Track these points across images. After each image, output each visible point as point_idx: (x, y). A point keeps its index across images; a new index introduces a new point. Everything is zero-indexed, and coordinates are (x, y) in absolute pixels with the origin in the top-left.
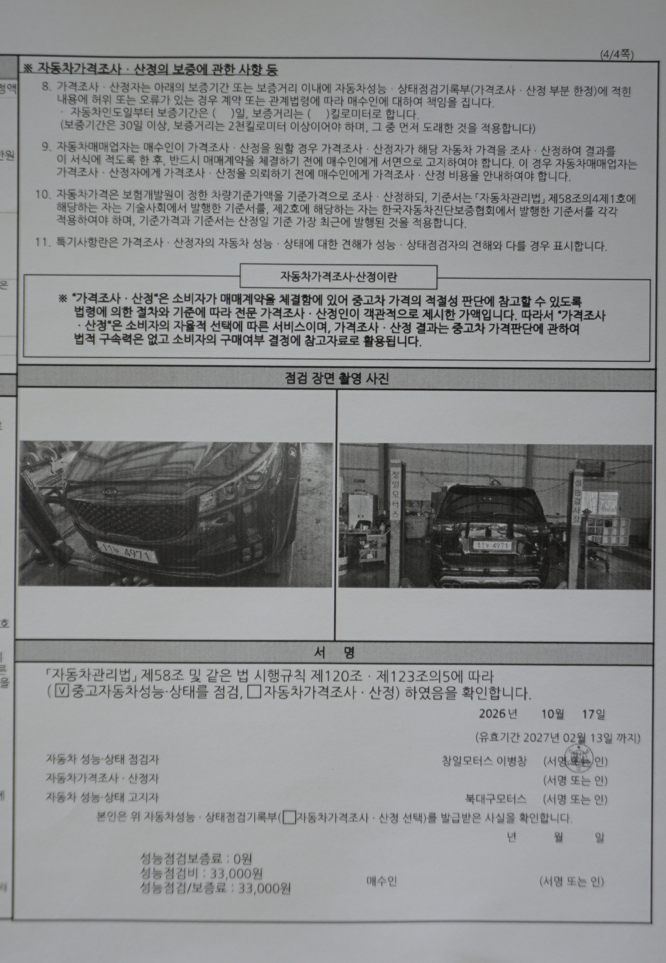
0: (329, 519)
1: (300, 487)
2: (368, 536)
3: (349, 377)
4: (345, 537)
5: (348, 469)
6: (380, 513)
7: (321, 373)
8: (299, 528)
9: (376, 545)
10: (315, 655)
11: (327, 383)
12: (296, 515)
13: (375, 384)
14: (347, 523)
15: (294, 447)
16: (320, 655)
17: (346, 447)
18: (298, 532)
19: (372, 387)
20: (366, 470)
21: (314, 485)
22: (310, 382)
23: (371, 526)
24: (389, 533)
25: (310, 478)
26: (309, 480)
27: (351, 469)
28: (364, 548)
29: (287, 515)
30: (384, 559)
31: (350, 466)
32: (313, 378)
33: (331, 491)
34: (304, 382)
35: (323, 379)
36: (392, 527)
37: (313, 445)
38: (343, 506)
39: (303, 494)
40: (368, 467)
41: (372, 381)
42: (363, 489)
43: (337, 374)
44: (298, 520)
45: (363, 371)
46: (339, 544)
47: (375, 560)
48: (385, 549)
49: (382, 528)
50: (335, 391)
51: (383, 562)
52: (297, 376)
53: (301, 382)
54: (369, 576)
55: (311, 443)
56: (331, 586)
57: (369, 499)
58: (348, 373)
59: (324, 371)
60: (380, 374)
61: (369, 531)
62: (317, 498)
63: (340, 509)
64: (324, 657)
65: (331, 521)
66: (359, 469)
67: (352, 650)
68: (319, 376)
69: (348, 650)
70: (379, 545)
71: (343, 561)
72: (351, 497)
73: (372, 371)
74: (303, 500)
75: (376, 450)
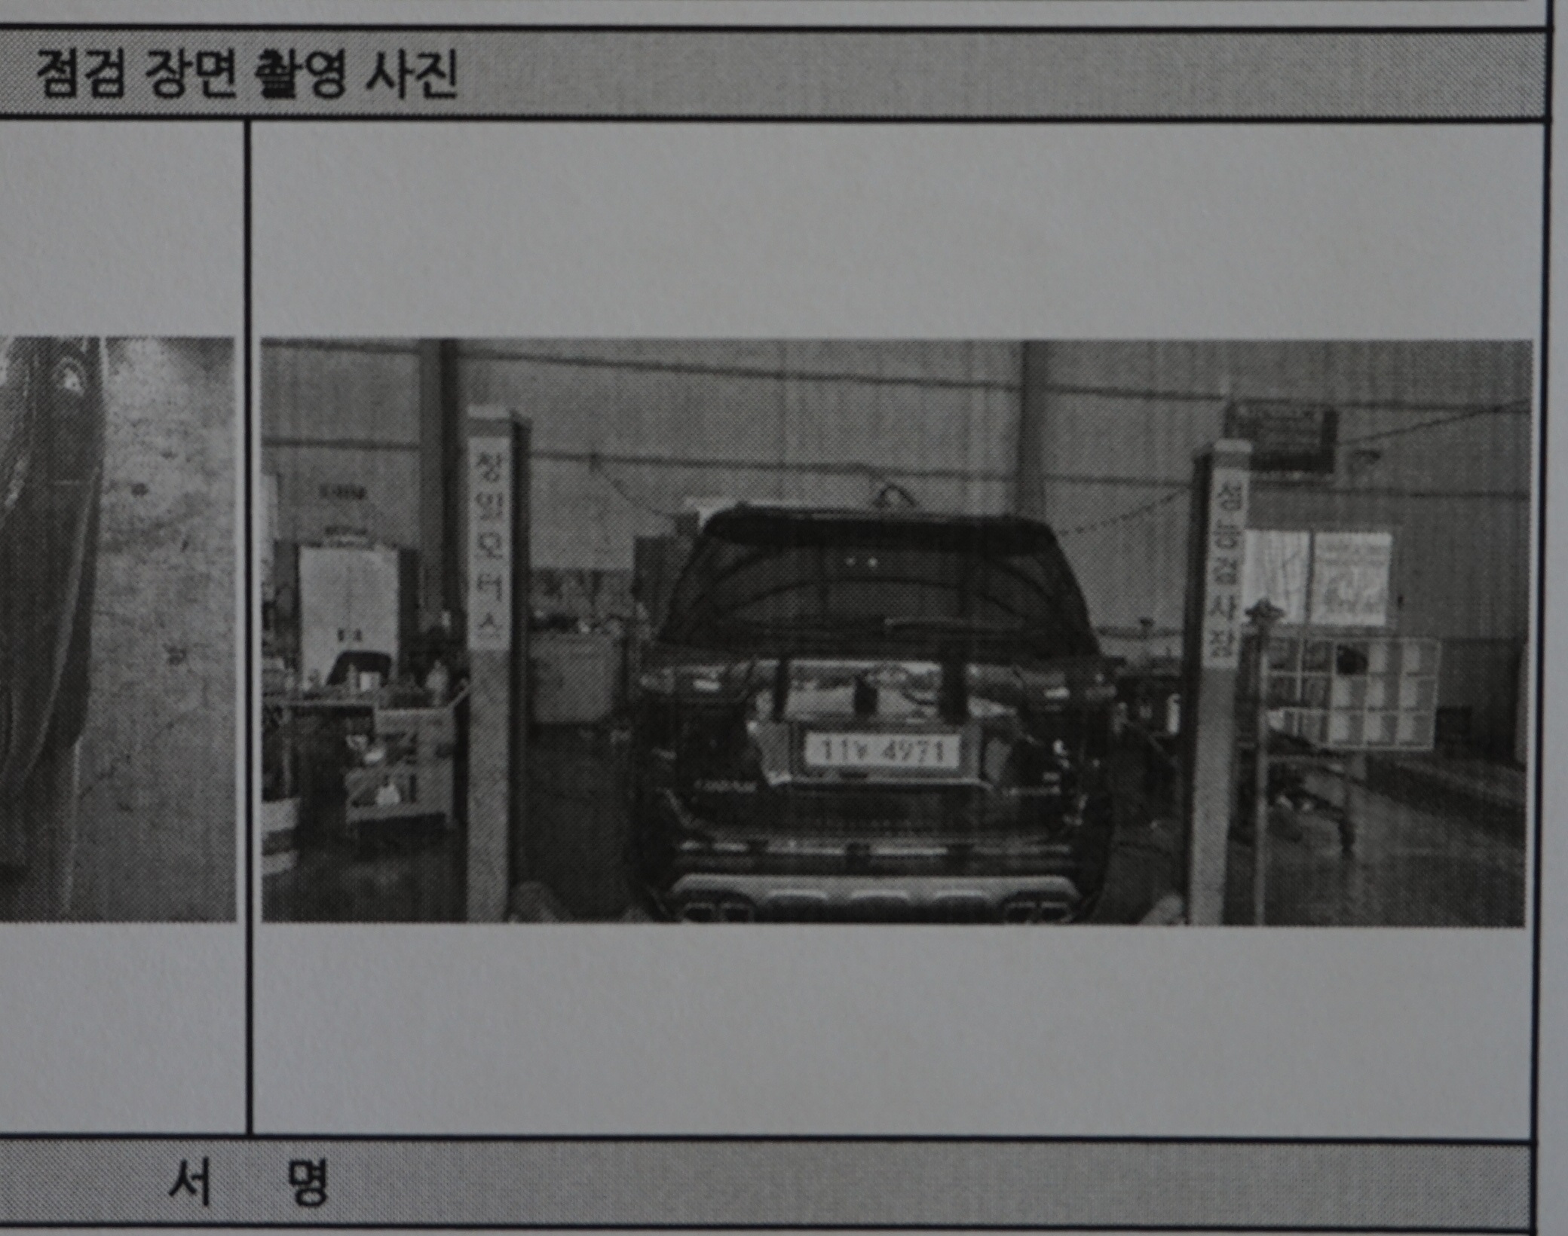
0: (222, 646)
1: (105, 520)
2: (380, 715)
3: (294, 67)
4: (286, 717)
5: (295, 443)
6: (425, 623)
7: (181, 53)
8: (101, 681)
9: (412, 751)
10: (172, 1193)
11: (207, 93)
12: (88, 631)
13: (402, 94)
14: (294, 662)
15: (77, 355)
16: (192, 1191)
17: (287, 354)
18: (97, 702)
19: (391, 109)
20: (370, 446)
21: (161, 510)
22: (139, 93)
23: (394, 673)
24: (466, 701)
25: (140, 478)
26: (140, 490)
27: (311, 443)
28: (362, 765)
29: (52, 630)
30: (446, 806)
31: (304, 433)
32: (150, 74)
33: (229, 533)
34: (114, 88)
35: (192, 79)
36: (476, 678)
37: (152, 347)
38: (278, 592)
39: (116, 548)
40: (377, 437)
41: (390, 83)
42: (359, 525)
43: (248, 54)
44: (97, 653)
45: (352, 42)
46: (264, 747)
47: (410, 810)
48: (447, 769)
49: (437, 680)
50: (238, 127)
51: (439, 817)
52: (86, 64)
53: (103, 88)
54: (386, 875)
55: (144, 339)
56: (231, 918)
57: (383, 565)
58: (292, 53)
59: (194, 44)
60: (422, 56)
61: (386, 694)
62: (174, 560)
63: (266, 607)
64: (206, 1202)
65: (232, 655)
66: (342, 444)
67: (318, 1172)
68: (174, 63)
69: (301, 1173)
70: (426, 751)
71: (279, 816)
72: (309, 559)
73: (391, 43)
74: (113, 568)
75: (406, 366)
